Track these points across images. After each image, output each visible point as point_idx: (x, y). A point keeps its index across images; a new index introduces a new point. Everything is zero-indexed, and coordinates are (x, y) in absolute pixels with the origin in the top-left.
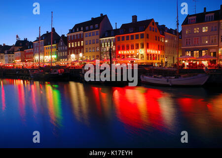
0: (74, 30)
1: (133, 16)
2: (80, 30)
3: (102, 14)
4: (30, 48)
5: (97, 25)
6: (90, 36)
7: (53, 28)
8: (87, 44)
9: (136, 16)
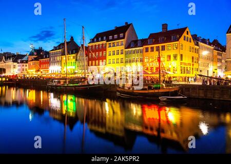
0: (95, 40)
1: (163, 25)
2: (102, 40)
3: (126, 23)
4: (46, 57)
5: (121, 35)
6: (114, 46)
7: (72, 37)
8: (110, 55)
9: (166, 25)
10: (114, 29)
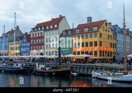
0: (36, 29)
2: (41, 30)
3: (60, 16)
5: (56, 26)
6: (50, 35)
7: (18, 26)
8: (47, 41)
9: (91, 18)
10: (51, 20)
